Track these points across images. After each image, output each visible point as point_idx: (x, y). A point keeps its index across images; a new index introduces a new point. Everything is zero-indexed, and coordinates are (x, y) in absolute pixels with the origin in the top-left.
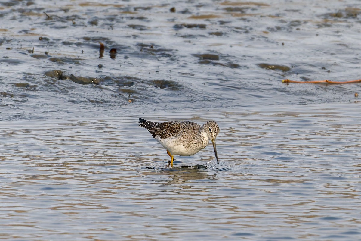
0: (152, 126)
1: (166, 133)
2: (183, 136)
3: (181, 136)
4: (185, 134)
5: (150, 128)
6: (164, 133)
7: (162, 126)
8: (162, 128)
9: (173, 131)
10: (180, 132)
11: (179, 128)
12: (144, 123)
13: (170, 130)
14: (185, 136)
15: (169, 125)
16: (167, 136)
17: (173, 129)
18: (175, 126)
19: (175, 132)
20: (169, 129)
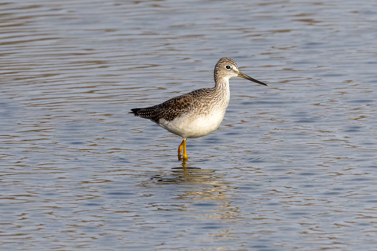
0: (152, 111)
1: (174, 110)
2: (197, 106)
3: (194, 108)
4: (198, 103)
5: (149, 114)
6: (171, 112)
7: (166, 105)
8: (165, 108)
9: (182, 106)
10: (191, 104)
11: (189, 101)
12: (139, 112)
13: (178, 106)
14: (199, 106)
15: (174, 101)
16: (176, 114)
17: (181, 104)
18: (182, 100)
19: (186, 106)
20: (176, 105)
